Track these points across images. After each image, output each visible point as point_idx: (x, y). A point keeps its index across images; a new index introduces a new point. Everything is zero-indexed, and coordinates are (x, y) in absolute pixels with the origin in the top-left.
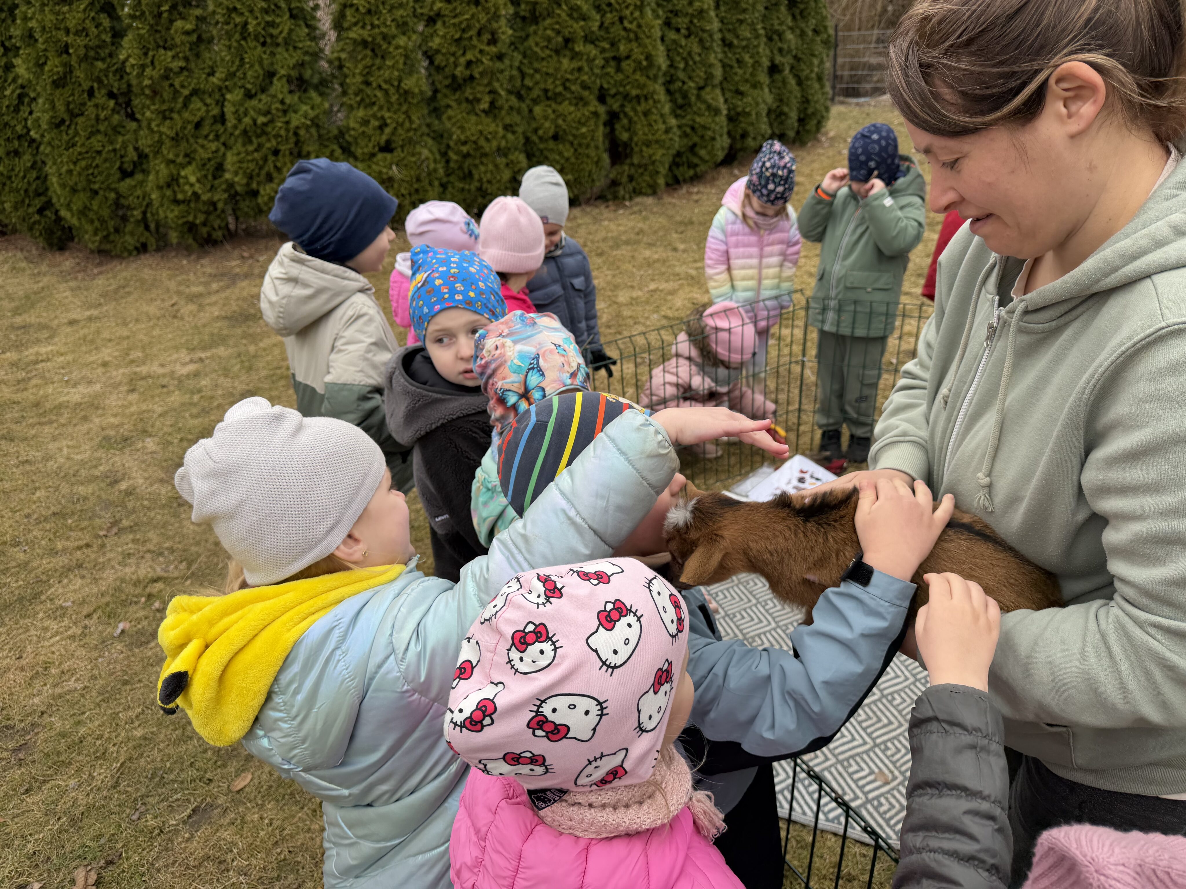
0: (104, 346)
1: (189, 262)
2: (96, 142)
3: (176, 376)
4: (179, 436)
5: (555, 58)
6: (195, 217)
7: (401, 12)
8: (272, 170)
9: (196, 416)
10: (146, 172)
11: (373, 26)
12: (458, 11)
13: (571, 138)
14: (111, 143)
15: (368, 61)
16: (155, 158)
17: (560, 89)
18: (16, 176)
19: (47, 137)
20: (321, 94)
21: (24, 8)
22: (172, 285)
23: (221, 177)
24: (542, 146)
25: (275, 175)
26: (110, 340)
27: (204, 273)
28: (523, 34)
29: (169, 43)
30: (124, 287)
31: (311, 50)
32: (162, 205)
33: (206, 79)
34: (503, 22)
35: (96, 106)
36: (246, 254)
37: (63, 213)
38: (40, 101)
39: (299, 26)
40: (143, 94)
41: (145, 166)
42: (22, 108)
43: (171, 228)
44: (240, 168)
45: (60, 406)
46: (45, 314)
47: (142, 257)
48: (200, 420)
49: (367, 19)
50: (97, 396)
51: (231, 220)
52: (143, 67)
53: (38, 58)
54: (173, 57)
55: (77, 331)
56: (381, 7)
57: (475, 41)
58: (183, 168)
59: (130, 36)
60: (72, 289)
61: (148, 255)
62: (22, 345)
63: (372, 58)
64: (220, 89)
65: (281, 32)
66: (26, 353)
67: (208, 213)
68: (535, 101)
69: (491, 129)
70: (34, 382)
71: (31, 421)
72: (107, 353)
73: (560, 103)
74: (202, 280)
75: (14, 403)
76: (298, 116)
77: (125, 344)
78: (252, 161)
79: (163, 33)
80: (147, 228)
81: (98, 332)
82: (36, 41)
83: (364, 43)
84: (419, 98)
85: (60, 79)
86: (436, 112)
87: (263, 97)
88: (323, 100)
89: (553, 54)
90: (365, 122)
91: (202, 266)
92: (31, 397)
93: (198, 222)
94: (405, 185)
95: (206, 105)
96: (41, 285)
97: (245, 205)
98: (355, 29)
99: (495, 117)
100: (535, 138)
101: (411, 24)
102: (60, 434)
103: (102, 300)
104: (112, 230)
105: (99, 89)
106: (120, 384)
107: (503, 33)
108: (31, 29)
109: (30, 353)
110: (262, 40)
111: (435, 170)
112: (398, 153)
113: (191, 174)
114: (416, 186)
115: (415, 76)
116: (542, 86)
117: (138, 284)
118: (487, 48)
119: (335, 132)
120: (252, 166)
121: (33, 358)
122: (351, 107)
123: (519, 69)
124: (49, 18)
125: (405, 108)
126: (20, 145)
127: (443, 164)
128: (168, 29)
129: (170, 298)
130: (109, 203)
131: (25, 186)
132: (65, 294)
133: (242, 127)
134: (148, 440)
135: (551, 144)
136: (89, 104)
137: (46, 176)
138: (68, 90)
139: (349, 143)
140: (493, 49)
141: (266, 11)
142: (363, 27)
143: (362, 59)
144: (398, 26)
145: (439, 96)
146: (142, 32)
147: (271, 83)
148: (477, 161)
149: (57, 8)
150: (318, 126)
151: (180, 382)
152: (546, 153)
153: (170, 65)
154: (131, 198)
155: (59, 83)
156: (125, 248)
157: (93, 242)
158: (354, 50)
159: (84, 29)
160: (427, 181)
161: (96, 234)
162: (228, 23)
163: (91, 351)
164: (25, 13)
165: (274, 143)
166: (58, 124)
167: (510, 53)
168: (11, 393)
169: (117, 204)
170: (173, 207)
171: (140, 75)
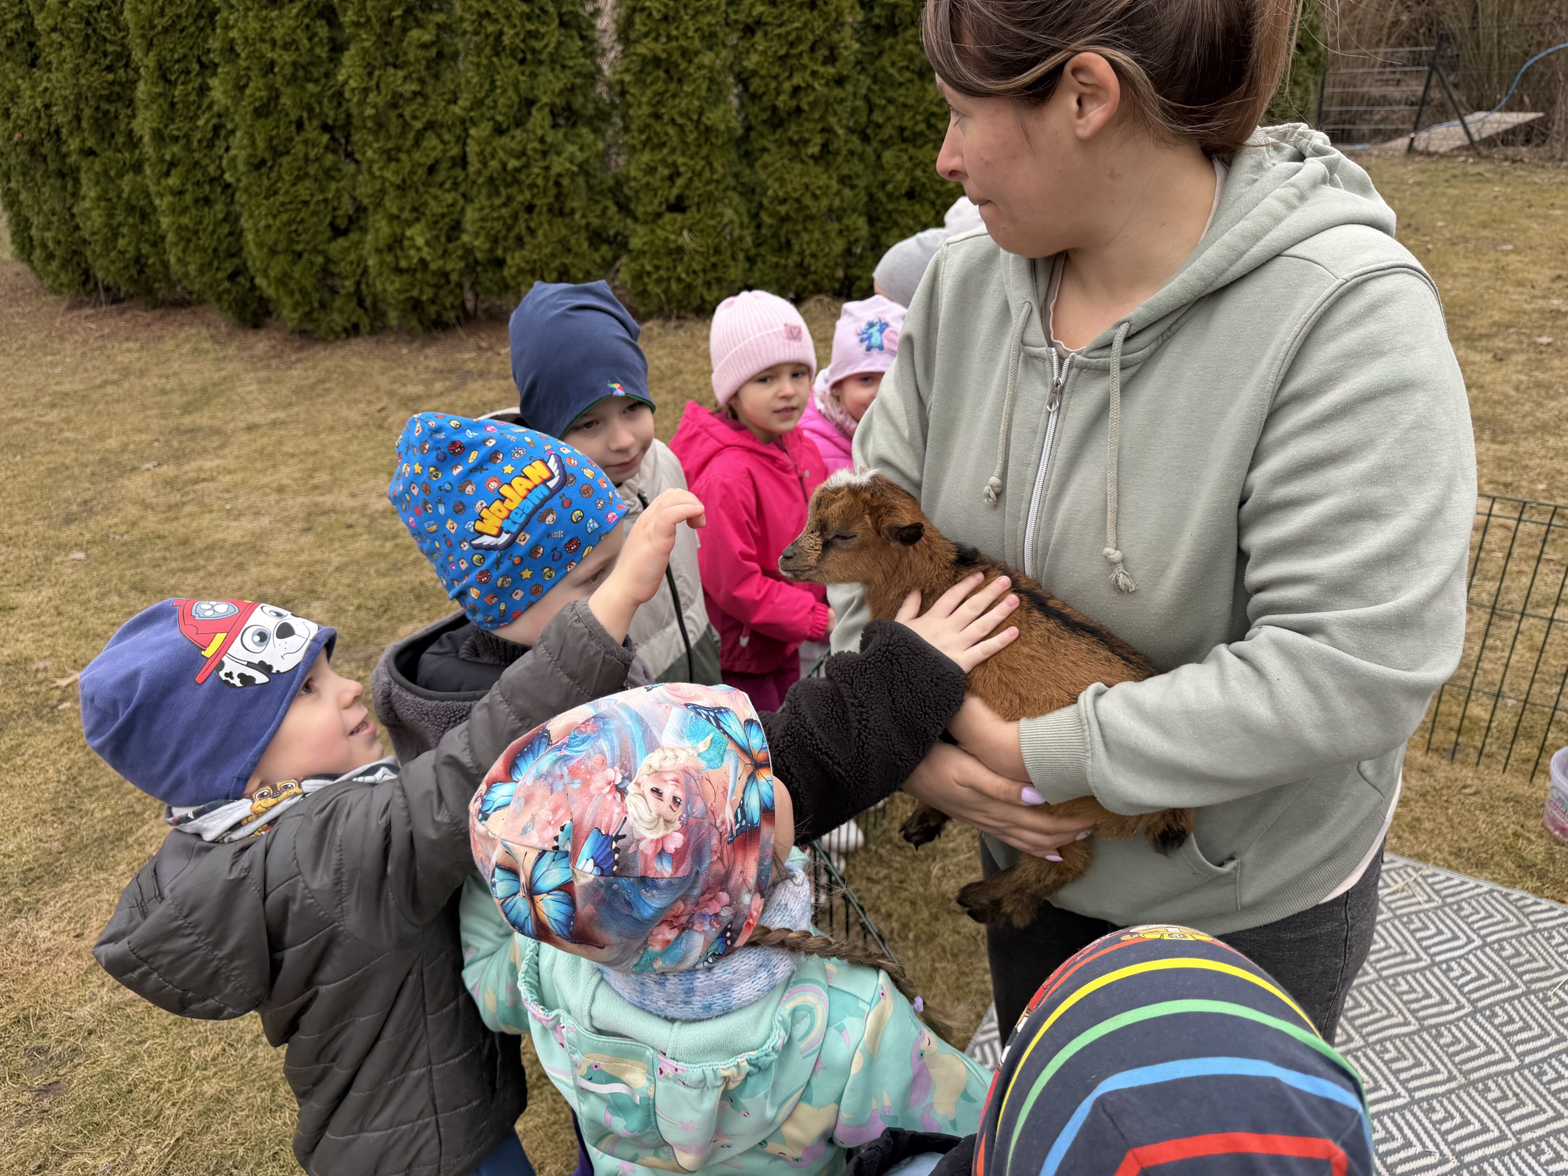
0: (285, 463)
1: (410, 352)
2: (303, 190)
3: (368, 512)
4: (356, 602)
5: (918, 84)
6: (421, 292)
7: (708, 19)
8: (524, 232)
9: (384, 575)
10: (364, 230)
11: (670, 38)
12: (785, 17)
13: (932, 196)
14: (322, 190)
15: (660, 86)
16: (375, 211)
17: (922, 127)
18: (204, 230)
19: (244, 182)
20: (596, 130)
21: (225, 13)
22: (384, 381)
23: (457, 238)
24: (890, 207)
25: (527, 238)
26: (293, 456)
27: (427, 367)
28: (875, 50)
29: (401, 60)
30: (323, 381)
31: (584, 71)
32: (380, 275)
33: (445, 108)
34: (847, 32)
35: (306, 142)
36: (484, 344)
37: (258, 281)
38: (239, 134)
39: (571, 37)
40: (365, 127)
41: (362, 222)
42: (217, 143)
43: (391, 305)
44: (482, 228)
45: (212, 547)
46: (220, 415)
47: (353, 341)
48: (388, 579)
49: (663, 27)
50: (261, 535)
51: (469, 296)
52: (366, 91)
53: (239, 77)
54: (405, 78)
55: (255, 441)
56: (682, 12)
57: (806, 60)
58: (409, 226)
59: (353, 50)
60: (260, 382)
61: (359, 340)
62: (184, 455)
63: (666, 82)
64: (463, 121)
65: (546, 46)
66: (187, 468)
67: (438, 287)
68: (886, 144)
69: (821, 183)
70: (188, 509)
71: (174, 565)
72: (286, 474)
73: (921, 147)
74: (424, 376)
75: (159, 537)
76: (561, 159)
77: (310, 463)
78: (498, 219)
79: (394, 46)
80: (361, 303)
81: (280, 443)
82: (238, 55)
83: (657, 61)
84: (726, 136)
85: (263, 106)
86: (748, 157)
87: (518, 133)
88: (596, 139)
89: (915, 77)
90: (651, 170)
91: (426, 357)
92: (182, 530)
93: (424, 298)
94: (698, 258)
95: (443, 142)
96: (224, 373)
97: (487, 278)
98: (645, 41)
99: (828, 165)
100: (881, 195)
101: (721, 35)
102: (205, 588)
103: (294, 399)
104: (316, 305)
105: (310, 119)
106: (294, 519)
107: (846, 48)
108: (232, 40)
109: (190, 468)
110: (520, 56)
111: (741, 239)
112: (692, 214)
113: (418, 235)
114: (713, 260)
115: (723, 107)
116: (897, 123)
117: (342, 378)
118: (821, 69)
119: (611, 182)
120: (498, 225)
121: (192, 475)
122: (633, 149)
123: (867, 99)
124: (254, 26)
125: (704, 151)
126: (212, 191)
127: (752, 229)
128: (401, 41)
129: (379, 399)
130: (315, 269)
131: (214, 244)
132: (250, 388)
133: (487, 173)
134: (316, 604)
135: (904, 204)
136: (297, 139)
137: (242, 232)
138: (271, 121)
139: (628, 198)
140: (831, 70)
141: (529, 18)
142: (656, 39)
143: (652, 83)
144: (703, 38)
145: (753, 134)
146: (367, 44)
147: (529, 113)
148: (799, 227)
149: (264, 13)
150: (587, 174)
151: (372, 520)
152: (895, 216)
153: (400, 89)
154: (342, 264)
155: (261, 112)
156: (331, 329)
157: (292, 319)
158: (641, 71)
159: (294, 41)
160: (729, 253)
161: (295, 310)
162: (477, 33)
163: (266, 469)
164: (227, 20)
165: (528, 195)
166: (258, 165)
167: (855, 76)
168: (160, 522)
169: (326, 272)
170: (393, 277)
171: (362, 103)
